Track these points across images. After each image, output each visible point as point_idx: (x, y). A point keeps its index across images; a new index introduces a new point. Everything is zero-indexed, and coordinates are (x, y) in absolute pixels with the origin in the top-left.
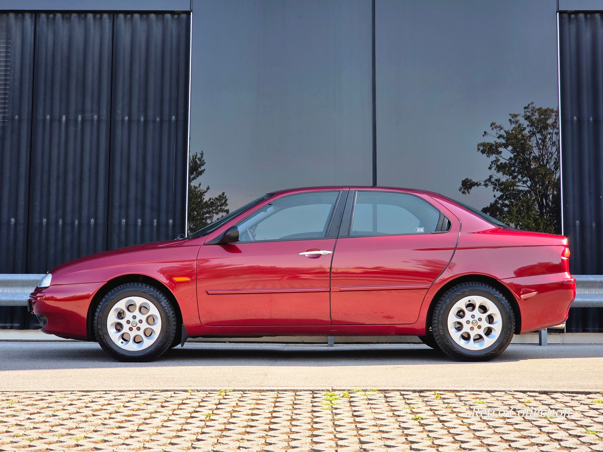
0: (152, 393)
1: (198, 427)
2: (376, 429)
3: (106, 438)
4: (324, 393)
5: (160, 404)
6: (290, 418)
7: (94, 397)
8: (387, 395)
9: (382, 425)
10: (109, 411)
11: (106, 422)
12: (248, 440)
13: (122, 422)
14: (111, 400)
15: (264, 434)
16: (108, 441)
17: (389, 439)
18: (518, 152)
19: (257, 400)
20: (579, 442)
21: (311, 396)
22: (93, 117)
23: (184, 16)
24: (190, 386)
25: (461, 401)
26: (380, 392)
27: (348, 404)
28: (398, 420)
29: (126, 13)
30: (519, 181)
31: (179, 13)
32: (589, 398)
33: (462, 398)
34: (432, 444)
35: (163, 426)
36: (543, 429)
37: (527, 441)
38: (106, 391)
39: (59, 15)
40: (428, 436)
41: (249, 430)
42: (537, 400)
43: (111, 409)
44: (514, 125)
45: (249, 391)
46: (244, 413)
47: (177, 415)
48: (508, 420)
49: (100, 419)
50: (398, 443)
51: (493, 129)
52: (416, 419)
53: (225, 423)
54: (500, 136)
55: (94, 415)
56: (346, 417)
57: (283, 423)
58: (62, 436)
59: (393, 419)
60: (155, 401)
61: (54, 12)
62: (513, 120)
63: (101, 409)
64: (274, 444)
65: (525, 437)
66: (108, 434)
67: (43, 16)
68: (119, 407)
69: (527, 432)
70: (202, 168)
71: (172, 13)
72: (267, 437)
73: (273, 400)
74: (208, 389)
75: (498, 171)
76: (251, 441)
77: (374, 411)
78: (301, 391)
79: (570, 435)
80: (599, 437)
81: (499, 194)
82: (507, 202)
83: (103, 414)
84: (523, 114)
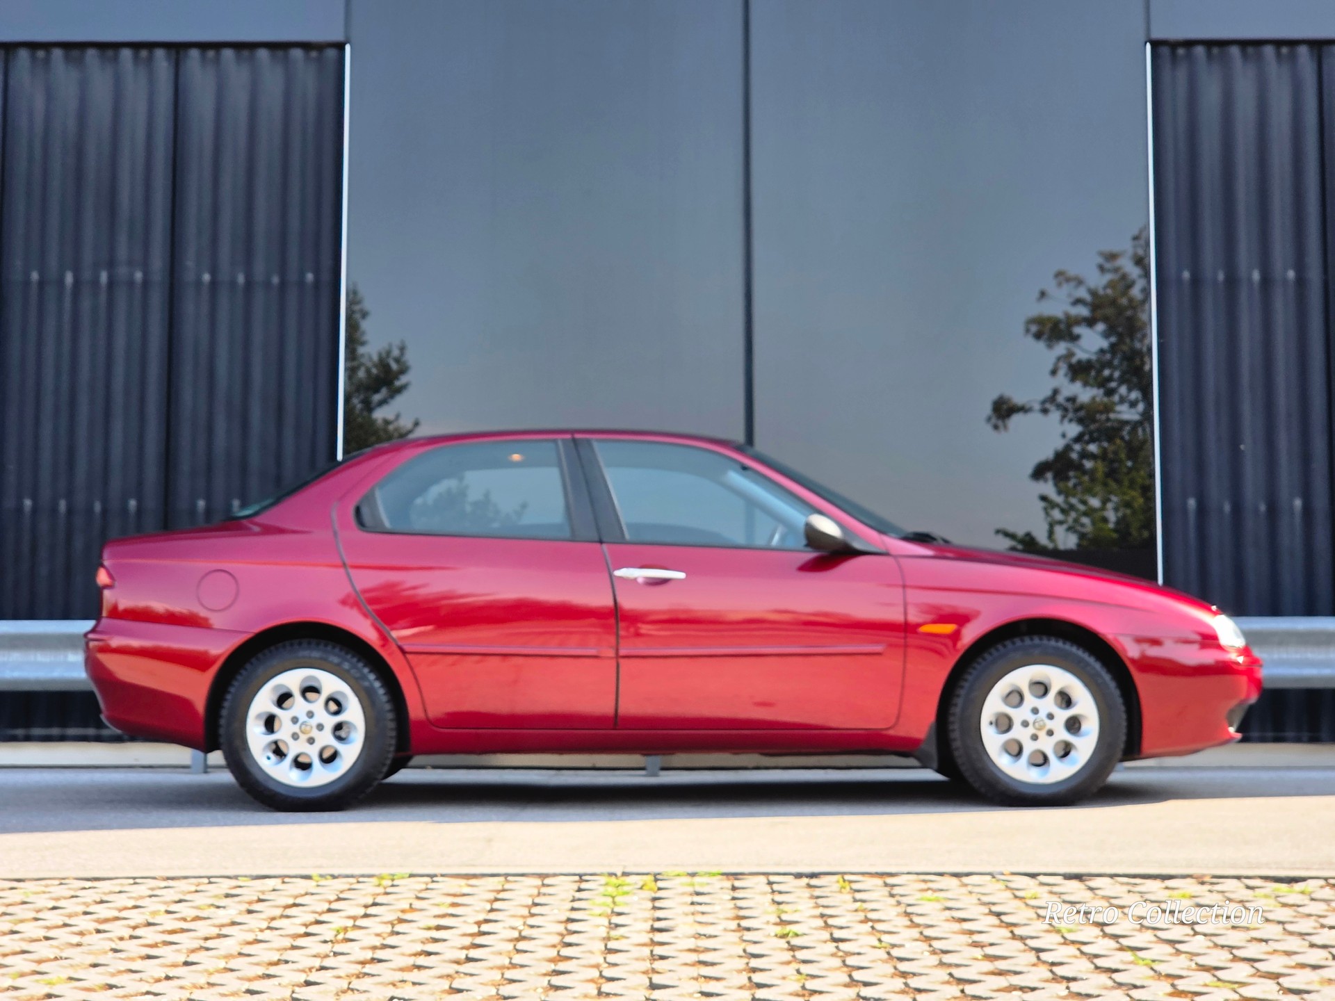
0: (234, 883)
1: (315, 956)
2: (694, 957)
3: (112, 981)
4: (603, 880)
5: (245, 907)
6: (516, 934)
7: (107, 891)
8: (737, 884)
9: (707, 950)
10: (132, 923)
11: (120, 945)
12: (414, 984)
13: (155, 946)
14: (142, 897)
15: (450, 969)
16: (116, 987)
17: (710, 978)
18: (1120, 336)
19: (455, 895)
20: (1110, 983)
21: (575, 886)
22: (132, 275)
23: (331, 53)
24: (321, 867)
25: (892, 896)
26: (725, 877)
27: (650, 905)
28: (745, 938)
29: (204, 46)
30: (1122, 400)
31: (320, 47)
32: (1167, 888)
33: (896, 891)
34: (800, 989)
35: (240, 954)
36: (1043, 956)
37: (1002, 982)
38: (134, 878)
39: (57, 53)
40: (798, 972)
41: (422, 961)
42: (1055, 893)
43: (137, 917)
44: (1108, 277)
45: (442, 875)
46: (422, 924)
47: (276, 929)
48: (976, 938)
49: (111, 939)
50: (730, 988)
51: (1060, 285)
52: (784, 936)
53: (374, 948)
54: (1078, 301)
55: (98, 931)
56: (636, 931)
57: (498, 946)
58: (22, 975)
59: (734, 937)
60: (236, 899)
61: (47, 46)
62: (1108, 266)
63: (117, 919)
64: (467, 991)
65: (1001, 973)
66: (120, 972)
67: (23, 54)
68: (154, 913)
69: (1008, 961)
70: (403, 380)
71: (306, 46)
72: (456, 975)
73: (492, 896)
74: (357, 872)
75: (1073, 380)
76: (420, 984)
77: (700, 918)
78: (555, 875)
79: (1097, 968)
80: (1155, 971)
81: (1074, 429)
82: (1093, 448)
83: (119, 929)
84: (1130, 251)
